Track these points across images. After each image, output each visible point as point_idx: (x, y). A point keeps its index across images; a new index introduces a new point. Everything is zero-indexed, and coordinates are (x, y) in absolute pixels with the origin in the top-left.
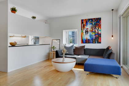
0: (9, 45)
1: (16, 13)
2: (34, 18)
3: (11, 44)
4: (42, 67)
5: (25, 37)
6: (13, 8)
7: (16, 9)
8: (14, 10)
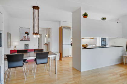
0: (82, 47)
1: (87, 17)
2: (104, 19)
3: (83, 46)
4: (117, 74)
5: (93, 38)
6: (84, 14)
7: (87, 14)
8: (85, 15)
